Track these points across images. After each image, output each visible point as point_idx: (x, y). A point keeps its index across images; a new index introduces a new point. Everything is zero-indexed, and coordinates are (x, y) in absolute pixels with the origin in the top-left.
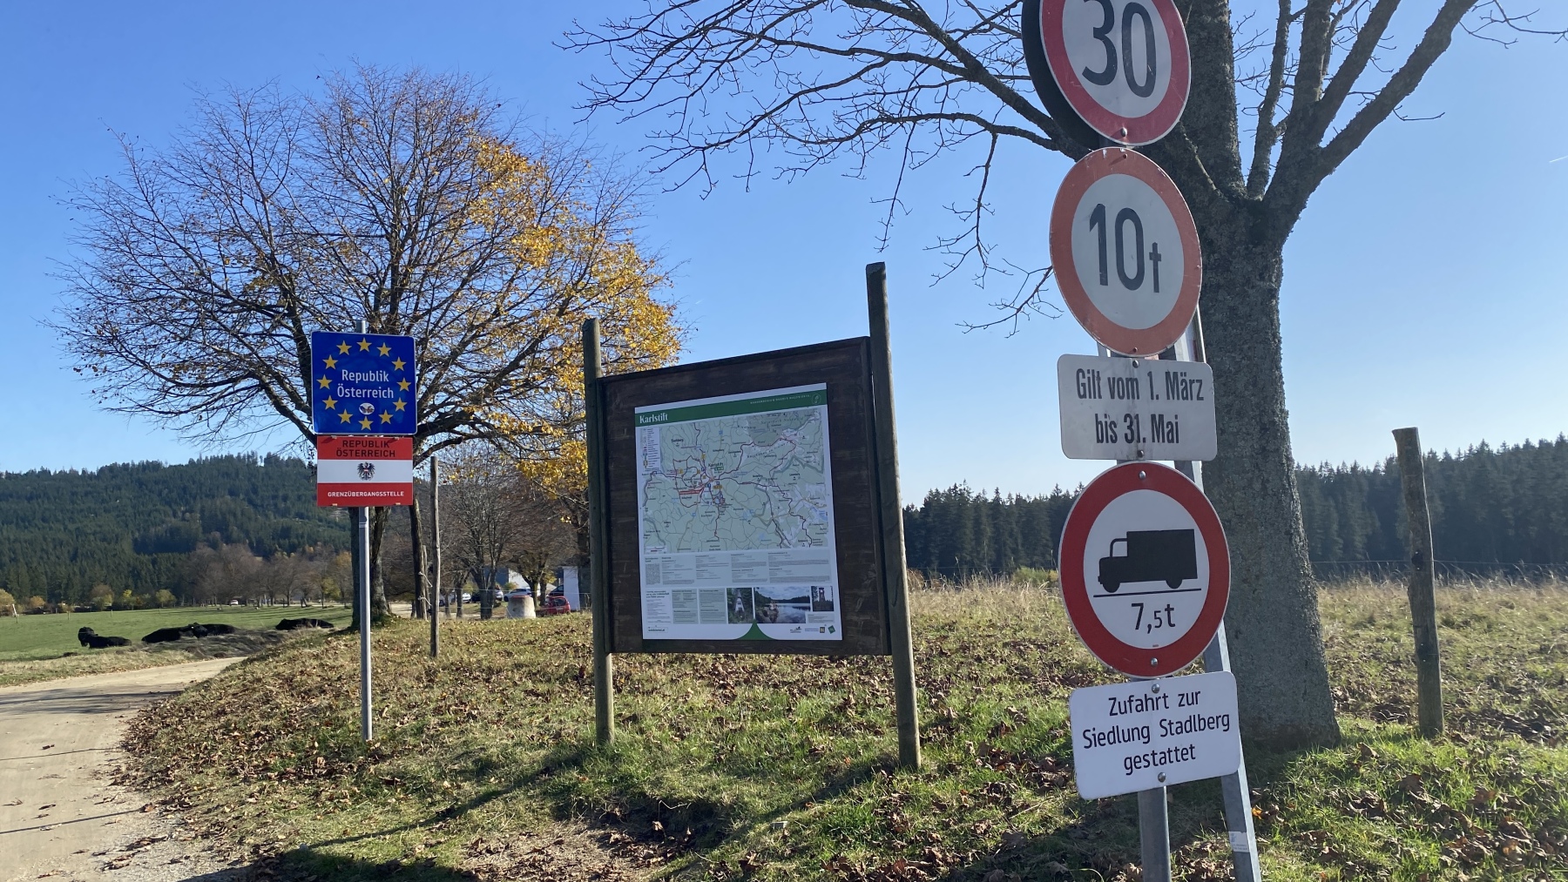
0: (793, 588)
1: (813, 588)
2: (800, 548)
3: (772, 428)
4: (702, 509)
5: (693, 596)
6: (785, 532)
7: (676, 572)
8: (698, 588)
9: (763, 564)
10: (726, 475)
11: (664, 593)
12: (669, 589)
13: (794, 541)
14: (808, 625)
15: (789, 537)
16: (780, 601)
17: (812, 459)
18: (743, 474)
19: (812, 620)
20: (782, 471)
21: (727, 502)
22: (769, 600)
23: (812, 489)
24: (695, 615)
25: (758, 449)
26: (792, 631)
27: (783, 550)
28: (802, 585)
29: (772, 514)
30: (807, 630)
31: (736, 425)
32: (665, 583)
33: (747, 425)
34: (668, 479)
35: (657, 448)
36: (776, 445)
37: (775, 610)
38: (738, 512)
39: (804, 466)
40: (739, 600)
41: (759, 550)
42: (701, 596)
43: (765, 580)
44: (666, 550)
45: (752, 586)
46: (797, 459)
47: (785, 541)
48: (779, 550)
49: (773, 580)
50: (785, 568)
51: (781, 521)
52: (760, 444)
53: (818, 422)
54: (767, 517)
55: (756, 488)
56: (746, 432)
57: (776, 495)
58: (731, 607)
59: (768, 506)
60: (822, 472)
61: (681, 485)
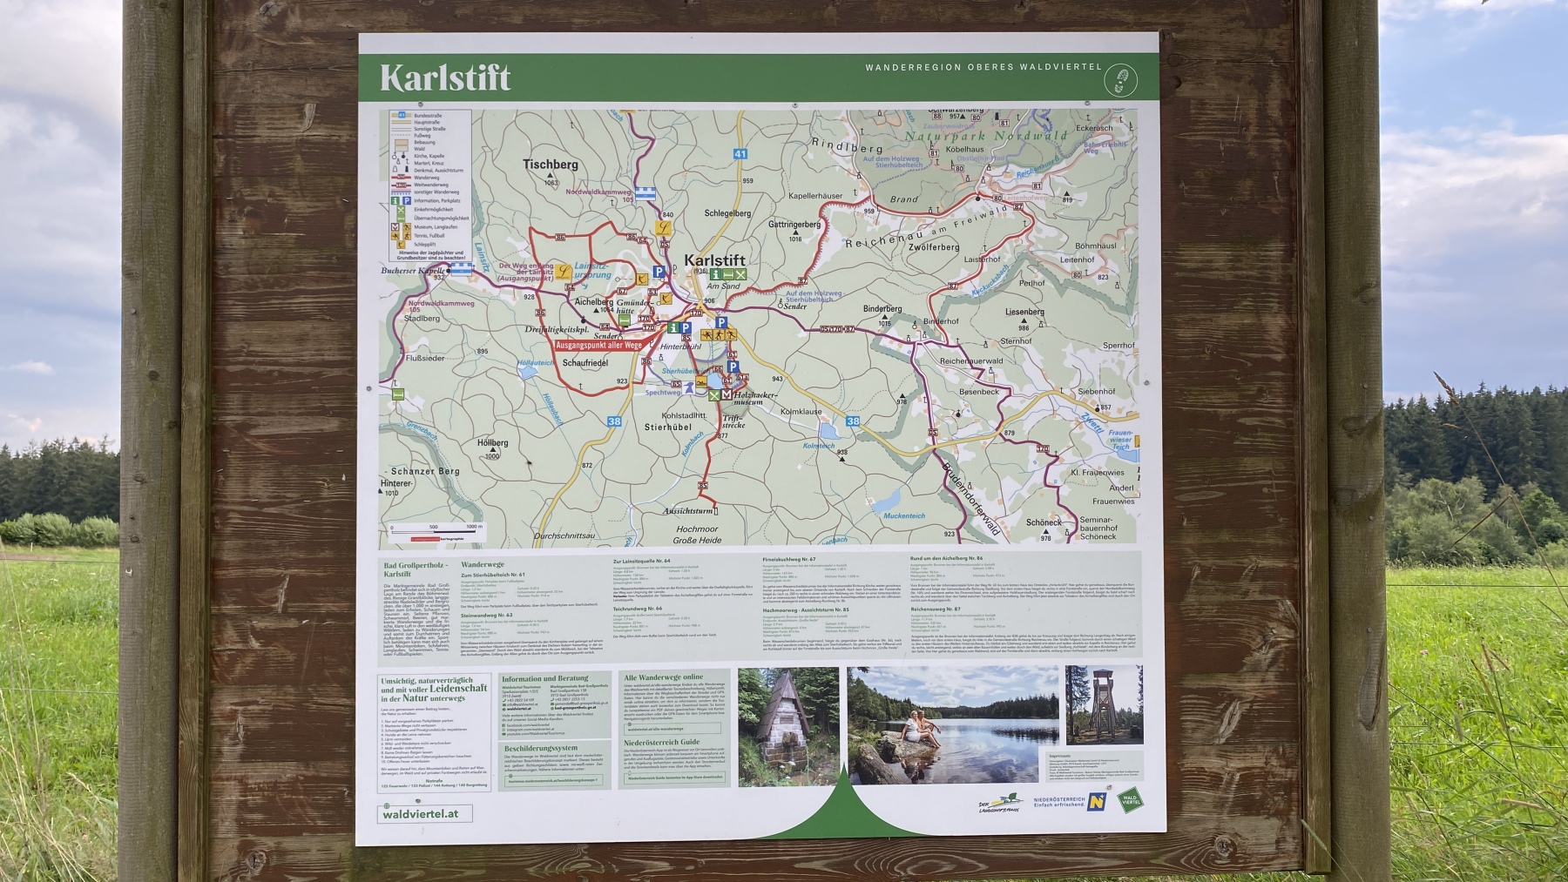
0: (1000, 671)
1: (1073, 672)
2: (1031, 543)
3: (945, 158)
4: (648, 405)
5: (593, 695)
6: (977, 493)
7: (519, 614)
8: (616, 669)
9: (892, 591)
10: (752, 299)
11: (461, 687)
12: (488, 671)
13: (1012, 521)
14: (1044, 787)
15: (991, 509)
16: (946, 713)
17: (1091, 268)
18: (823, 297)
19: (1061, 771)
20: (979, 299)
21: (755, 385)
22: (906, 709)
23: (1091, 363)
24: (598, 759)
25: (890, 222)
26: (985, 808)
27: (968, 548)
28: (1031, 662)
29: (933, 433)
30: (1040, 802)
31: (803, 134)
32: (467, 650)
33: (851, 139)
34: (507, 295)
35: (461, 183)
36: (960, 214)
37: (926, 740)
38: (796, 420)
39: (1061, 288)
40: (788, 708)
41: (876, 548)
42: (627, 693)
43: (890, 645)
44: (481, 536)
45: (842, 662)
46: (1037, 264)
47: (977, 522)
48: (951, 547)
49: (922, 645)
50: (968, 605)
51: (964, 456)
52: (897, 204)
53: (1123, 153)
54: (914, 441)
55: (876, 347)
56: (844, 160)
57: (952, 376)
58: (751, 731)
59: (918, 406)
60: (1129, 308)
61: (559, 315)
